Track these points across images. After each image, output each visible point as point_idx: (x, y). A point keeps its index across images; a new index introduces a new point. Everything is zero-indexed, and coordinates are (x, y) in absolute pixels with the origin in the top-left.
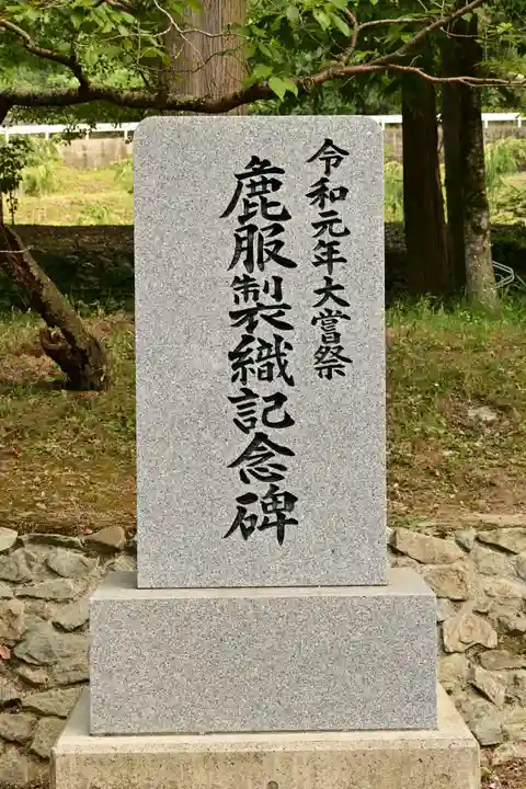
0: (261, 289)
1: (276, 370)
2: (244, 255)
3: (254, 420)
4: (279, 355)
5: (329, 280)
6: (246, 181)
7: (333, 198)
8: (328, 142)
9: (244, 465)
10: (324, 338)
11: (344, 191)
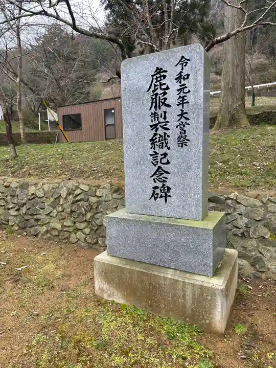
0: (159, 116)
1: (164, 145)
2: (154, 104)
3: (157, 162)
4: (165, 139)
5: (182, 111)
6: (155, 77)
7: (184, 79)
8: (183, 57)
9: (154, 177)
10: (180, 133)
11: (188, 75)
